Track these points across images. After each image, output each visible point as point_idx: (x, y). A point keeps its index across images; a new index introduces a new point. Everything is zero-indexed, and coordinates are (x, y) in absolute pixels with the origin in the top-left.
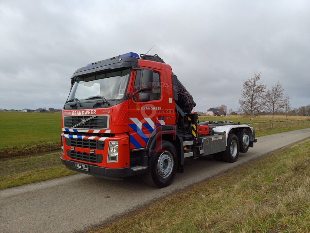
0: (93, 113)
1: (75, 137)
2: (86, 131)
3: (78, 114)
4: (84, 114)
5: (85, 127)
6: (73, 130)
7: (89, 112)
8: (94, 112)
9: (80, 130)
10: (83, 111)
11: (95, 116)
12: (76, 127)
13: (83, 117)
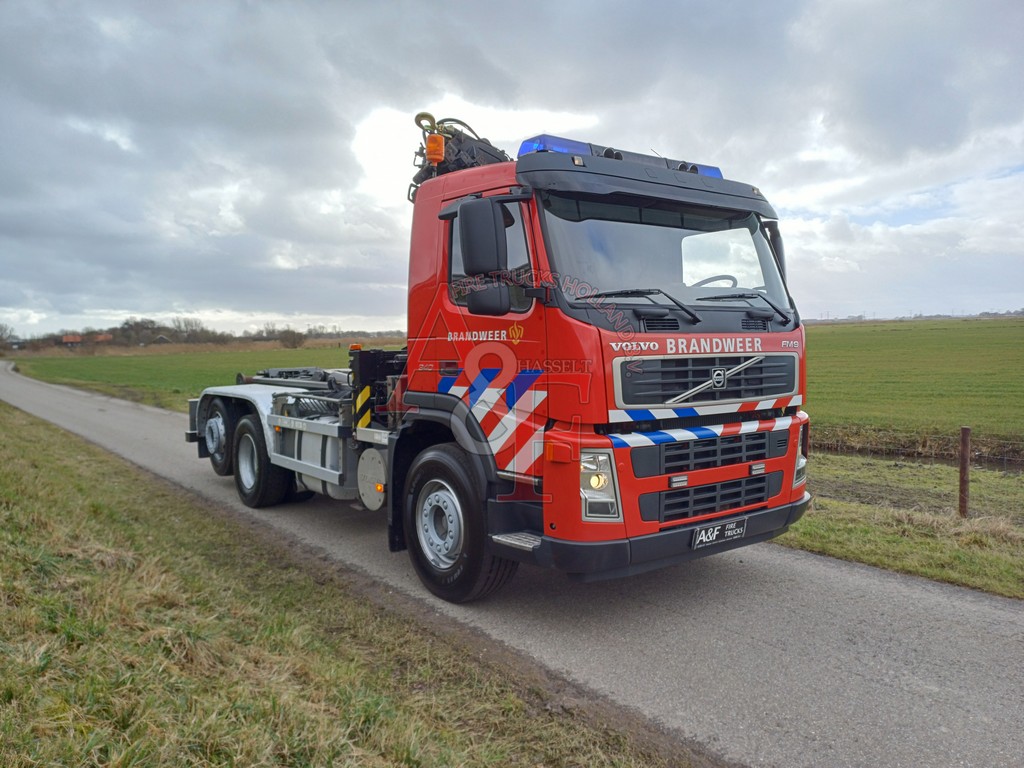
0: (753, 347)
1: (681, 435)
2: (732, 406)
3: (696, 348)
4: (723, 352)
5: (725, 395)
6: (676, 410)
7: (739, 345)
8: (756, 345)
9: (704, 409)
10: (714, 340)
11: (761, 356)
12: (687, 401)
13: (717, 361)
